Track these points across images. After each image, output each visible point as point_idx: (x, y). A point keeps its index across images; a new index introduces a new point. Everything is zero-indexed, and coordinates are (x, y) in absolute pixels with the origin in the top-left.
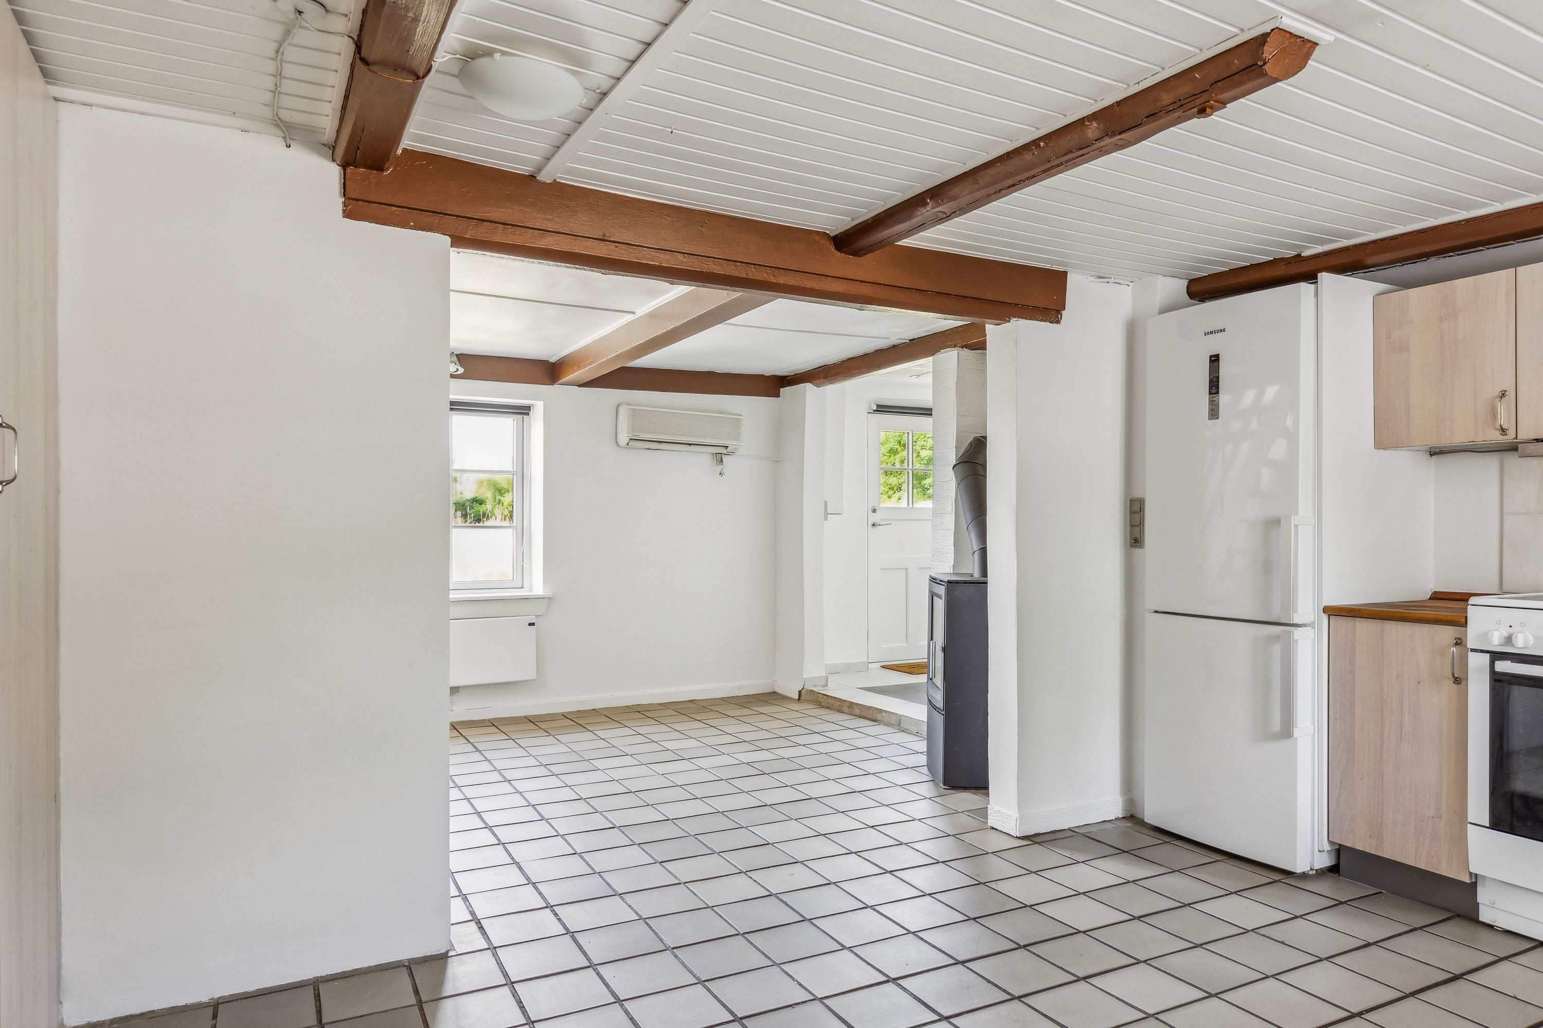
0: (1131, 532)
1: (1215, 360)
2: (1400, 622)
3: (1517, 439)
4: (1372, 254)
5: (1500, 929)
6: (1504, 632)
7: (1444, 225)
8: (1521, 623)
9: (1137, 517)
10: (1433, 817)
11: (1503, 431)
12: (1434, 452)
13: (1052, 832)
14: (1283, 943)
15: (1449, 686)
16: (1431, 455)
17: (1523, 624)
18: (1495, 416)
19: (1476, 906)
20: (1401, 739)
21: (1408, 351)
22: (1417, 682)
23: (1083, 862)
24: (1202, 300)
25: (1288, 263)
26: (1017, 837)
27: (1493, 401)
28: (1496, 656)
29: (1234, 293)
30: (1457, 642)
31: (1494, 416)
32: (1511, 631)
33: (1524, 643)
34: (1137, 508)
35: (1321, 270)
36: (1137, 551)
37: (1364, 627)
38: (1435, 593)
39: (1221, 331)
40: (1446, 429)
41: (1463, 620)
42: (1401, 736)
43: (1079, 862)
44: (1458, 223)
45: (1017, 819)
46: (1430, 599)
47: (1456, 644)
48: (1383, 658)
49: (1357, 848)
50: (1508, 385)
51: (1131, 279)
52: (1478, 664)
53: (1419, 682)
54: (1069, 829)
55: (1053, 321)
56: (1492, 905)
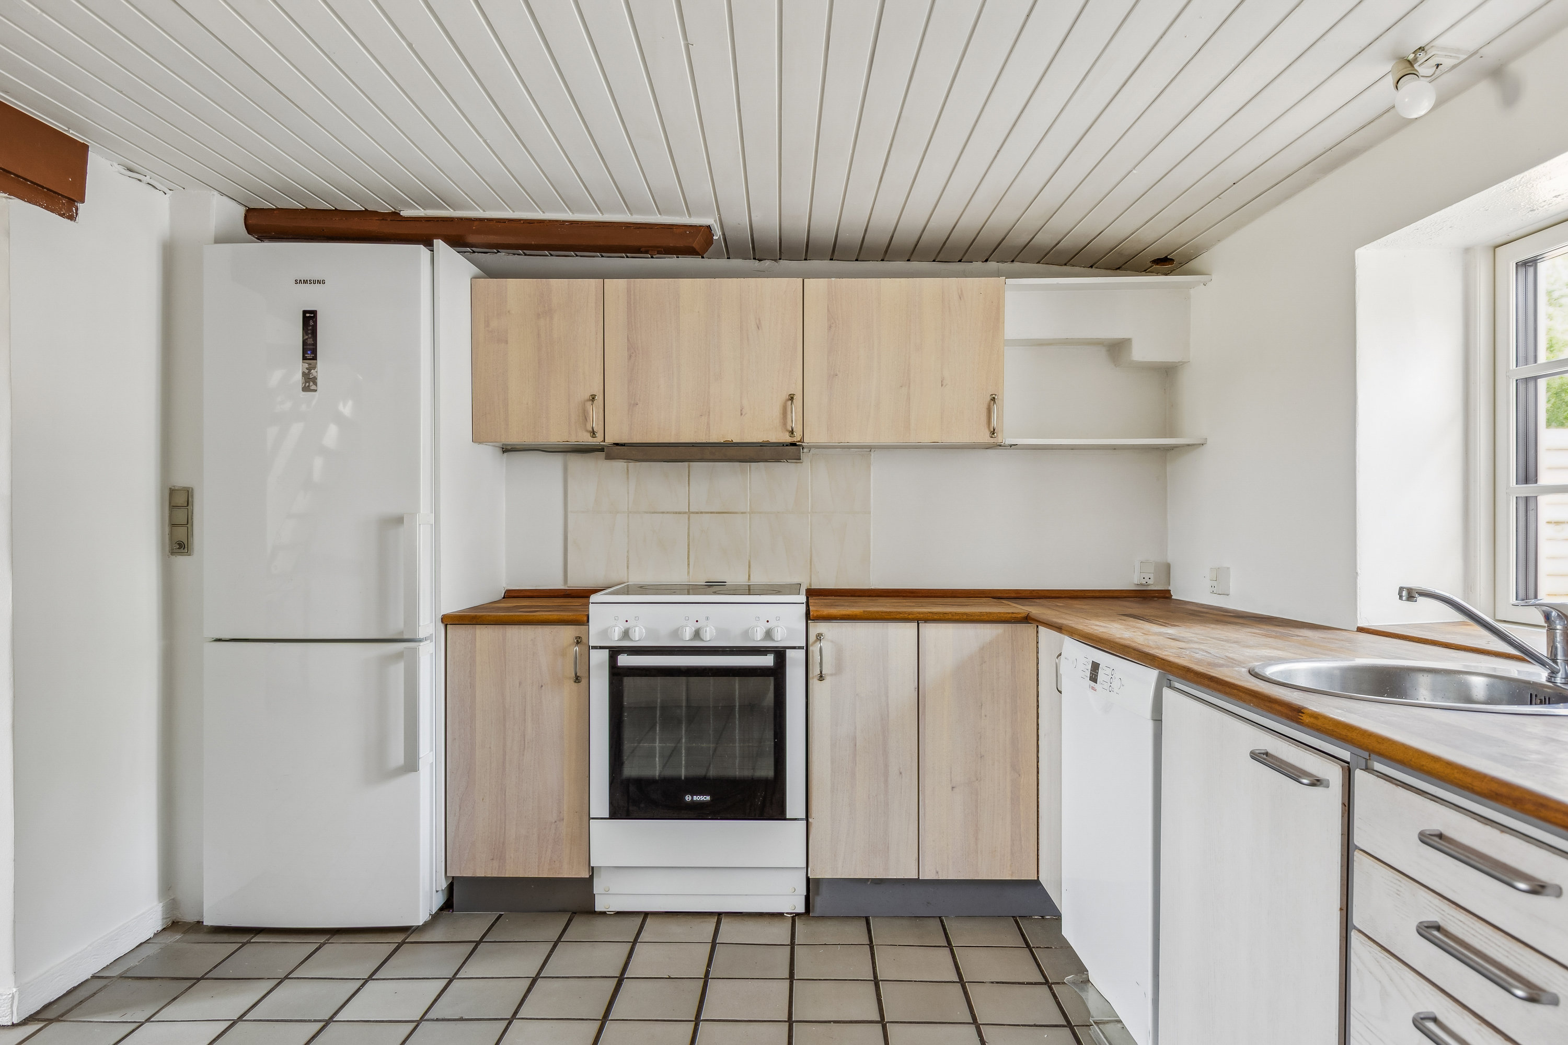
0: (171, 534)
1: (310, 320)
2: (522, 626)
3: (604, 442)
4: (478, 232)
5: (612, 913)
6: (622, 627)
7: (550, 221)
8: (636, 617)
9: (181, 516)
10: (556, 822)
11: (593, 433)
12: (507, 450)
13: (69, 992)
14: (461, 1019)
15: (569, 687)
16: (504, 452)
17: (637, 618)
18: (586, 419)
19: (593, 897)
20: (524, 747)
21: (507, 343)
22: (540, 685)
23: (148, 1020)
24: (261, 239)
25: (383, 219)
26: (13, 1025)
27: (584, 404)
28: (614, 652)
29: (308, 239)
30: (577, 641)
31: (585, 417)
32: (627, 625)
33: (639, 638)
34: (181, 500)
35: (438, 237)
36: (181, 561)
37: (485, 635)
38: (508, 591)
39: (319, 282)
40: (543, 427)
41: (585, 619)
42: (524, 745)
43: (142, 1024)
44: (562, 223)
45: (13, 997)
46: (504, 598)
47: (578, 643)
48: (506, 665)
49: (478, 876)
50: (597, 389)
51: (172, 186)
52: (599, 659)
53: (542, 686)
54: (94, 977)
55: (64, 214)
56: (607, 893)
